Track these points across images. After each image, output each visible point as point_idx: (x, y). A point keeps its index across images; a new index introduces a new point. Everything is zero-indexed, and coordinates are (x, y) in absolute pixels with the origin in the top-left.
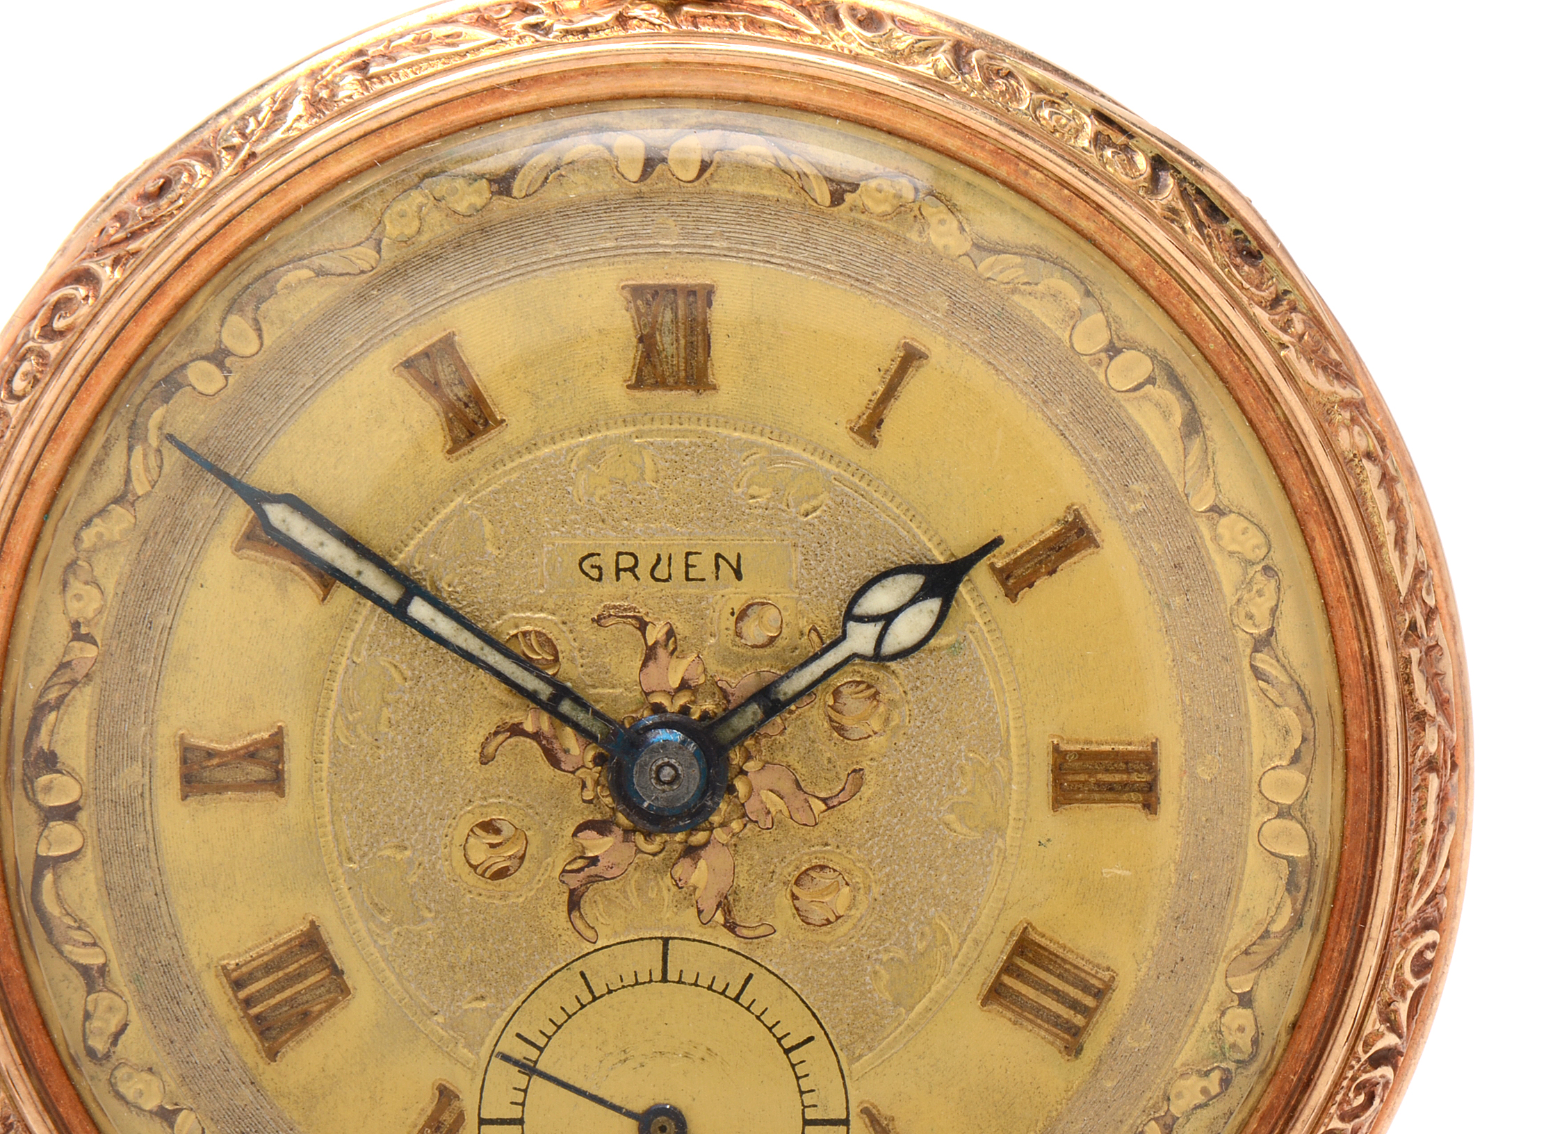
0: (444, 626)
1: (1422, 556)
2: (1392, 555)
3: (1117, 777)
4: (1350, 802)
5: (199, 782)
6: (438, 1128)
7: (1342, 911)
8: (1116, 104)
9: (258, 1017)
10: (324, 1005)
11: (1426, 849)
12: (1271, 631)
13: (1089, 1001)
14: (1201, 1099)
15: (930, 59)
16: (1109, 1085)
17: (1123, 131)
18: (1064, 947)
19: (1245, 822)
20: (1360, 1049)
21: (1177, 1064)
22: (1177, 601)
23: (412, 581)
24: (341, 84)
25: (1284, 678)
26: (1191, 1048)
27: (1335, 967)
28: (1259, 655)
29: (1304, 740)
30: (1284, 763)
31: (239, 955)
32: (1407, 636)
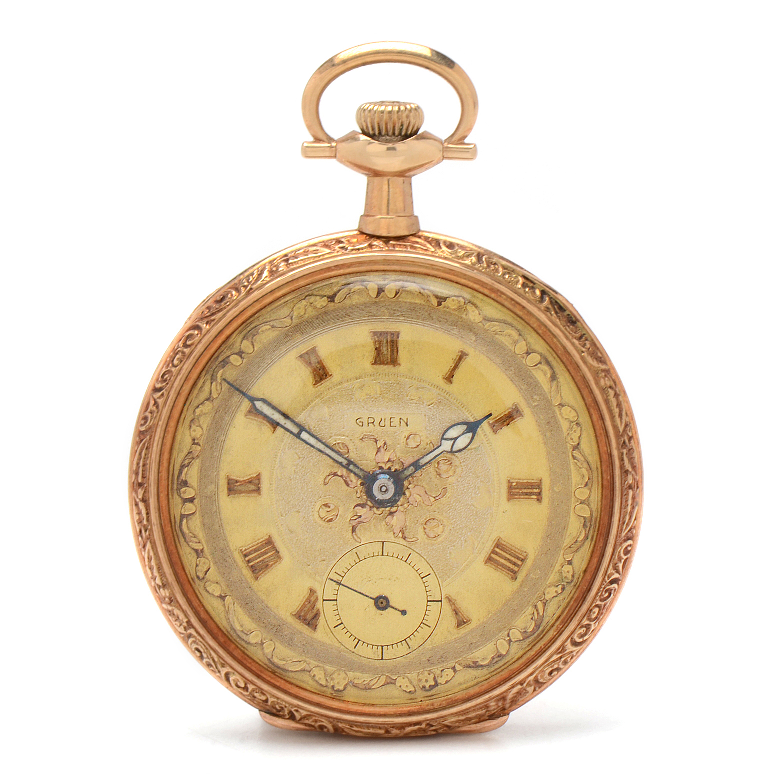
0: (312, 441)
1: (628, 420)
2: (618, 420)
3: (529, 491)
4: (604, 499)
5: (234, 490)
6: (310, 603)
7: (601, 534)
8: (530, 273)
9: (252, 566)
10: (273, 563)
11: (628, 514)
12: (579, 444)
13: (520, 563)
14: (555, 595)
15: (470, 259)
16: (526, 590)
17: (532, 282)
18: (511, 545)
19: (570, 506)
20: (607, 578)
21: (548, 583)
22: (548, 434)
23: (302, 427)
24: (280, 266)
25: (583, 459)
26: (553, 578)
27: (599, 553)
28: (575, 452)
29: (589, 479)
30: (583, 486)
31: (246, 546)
32: (622, 446)
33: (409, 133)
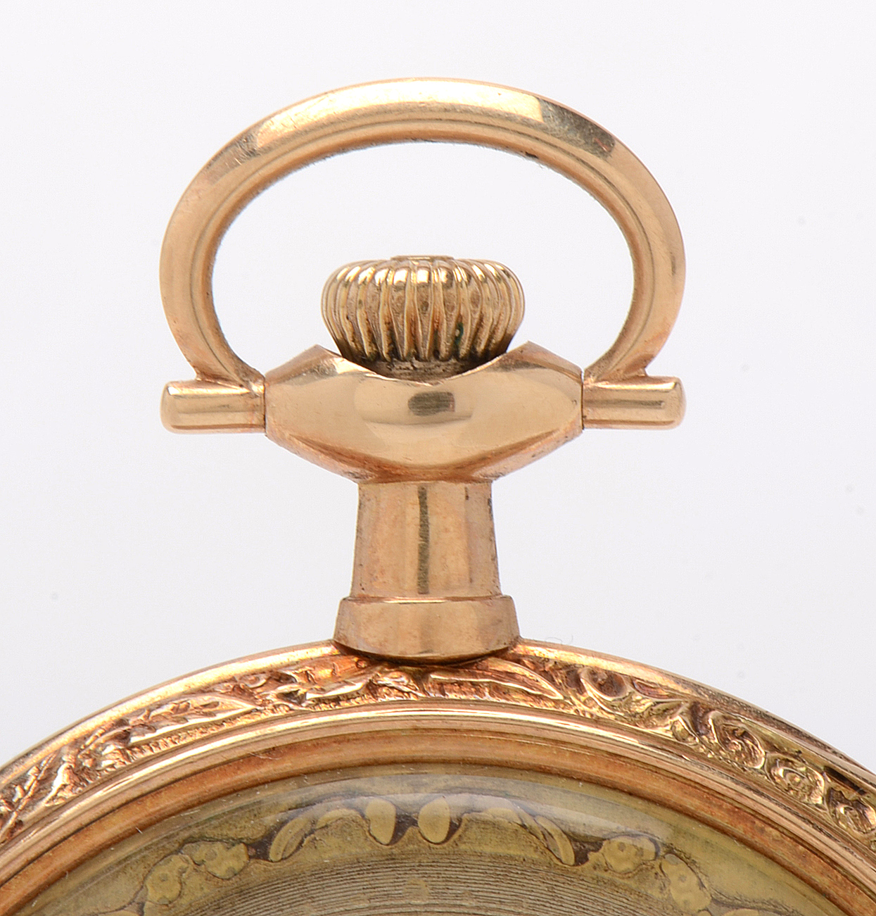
8: (848, 760)
15: (669, 721)
17: (854, 786)
24: (103, 753)
33: (481, 348)
